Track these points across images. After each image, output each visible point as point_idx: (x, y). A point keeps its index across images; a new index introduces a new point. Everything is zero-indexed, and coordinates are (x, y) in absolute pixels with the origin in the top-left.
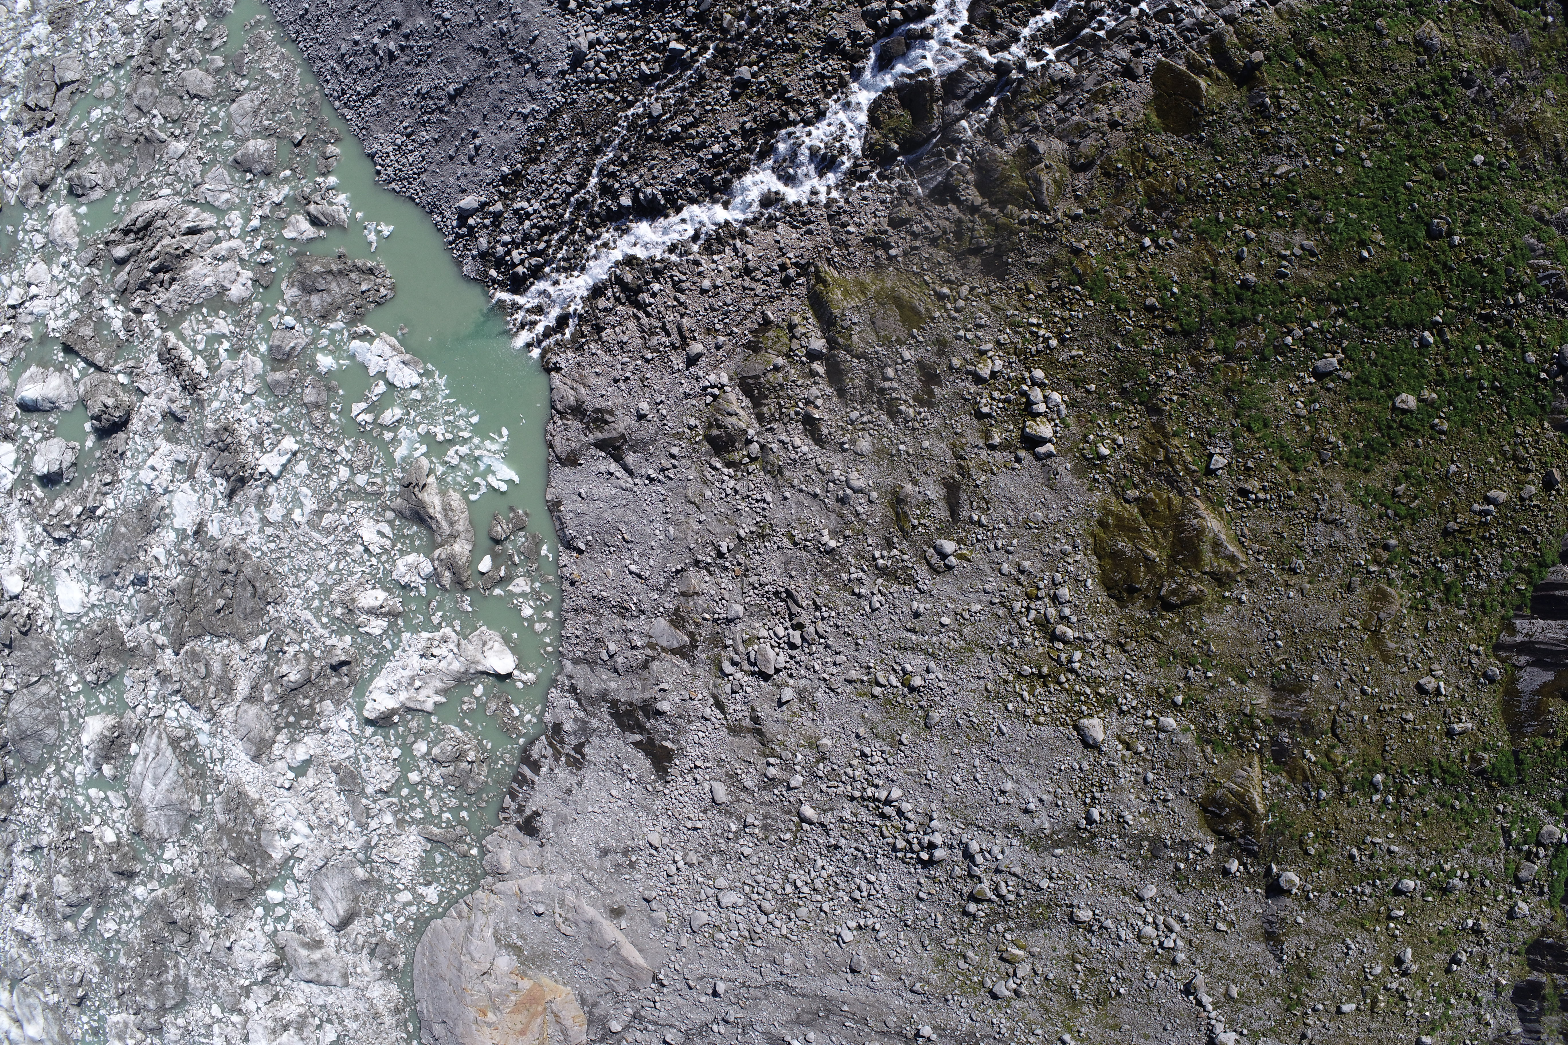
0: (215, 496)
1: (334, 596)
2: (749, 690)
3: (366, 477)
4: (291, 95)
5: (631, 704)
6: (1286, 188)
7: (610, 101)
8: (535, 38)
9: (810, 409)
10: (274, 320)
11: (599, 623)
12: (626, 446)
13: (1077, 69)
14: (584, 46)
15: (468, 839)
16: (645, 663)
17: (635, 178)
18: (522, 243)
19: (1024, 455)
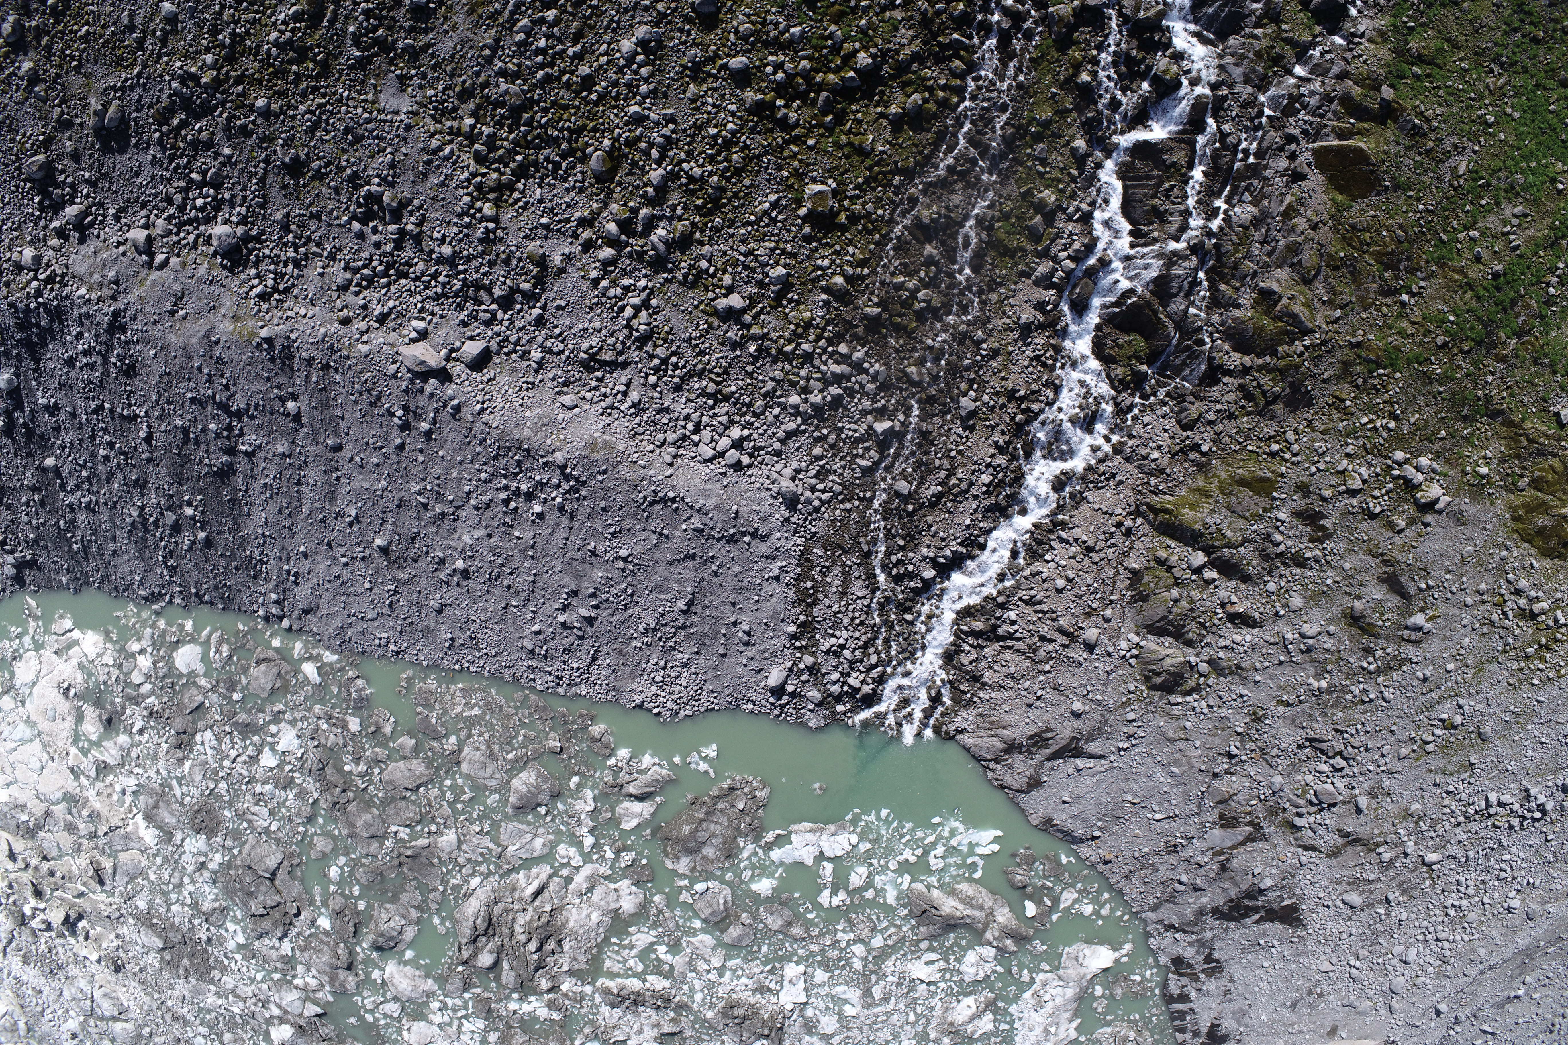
2: (1328, 822)
5: (1231, 901)
6: (1474, 180)
7: (849, 511)
8: (737, 512)
9: (1230, 609)
11: (1157, 870)
12: (1082, 743)
13: (1255, 202)
14: (791, 484)
16: (1224, 868)
17: (924, 551)
18: (852, 669)
19: (1428, 518)
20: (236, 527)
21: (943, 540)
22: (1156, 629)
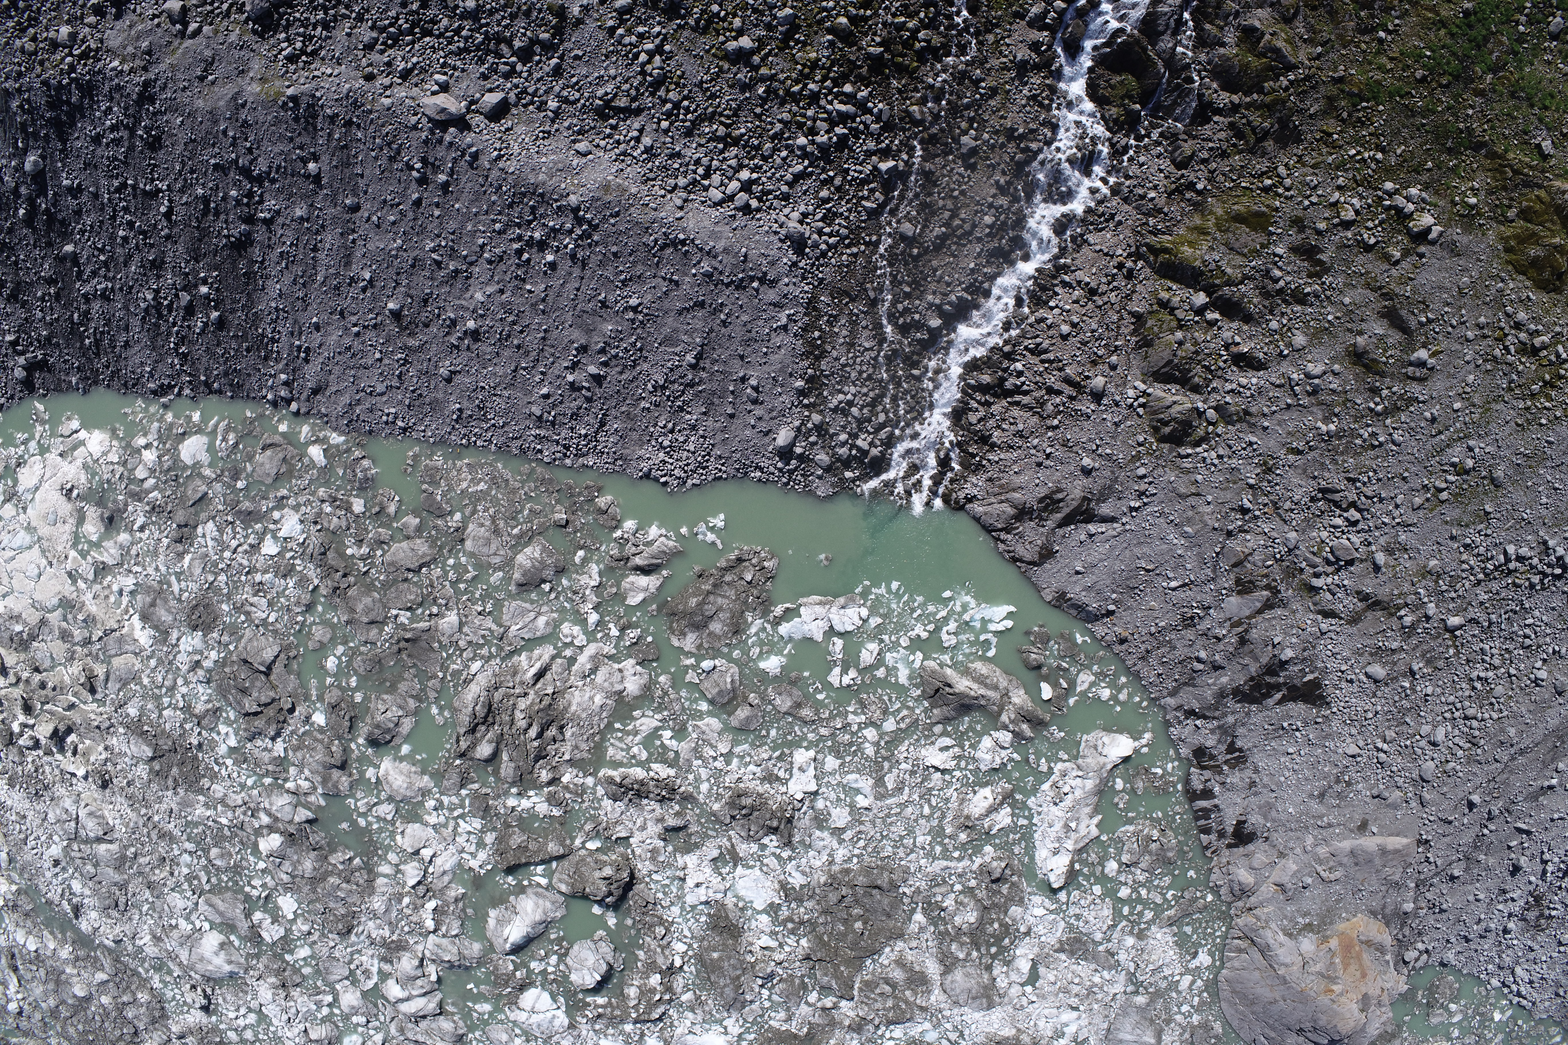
0: (774, 854)
1: (949, 830)
2: (1346, 582)
3: (892, 720)
4: (514, 491)
5: (1252, 679)
7: (855, 255)
8: (745, 256)
9: (1234, 349)
10: (691, 677)
11: (1174, 648)
12: (1093, 504)
14: (796, 228)
15: (1198, 894)
16: (1243, 641)
17: (930, 297)
18: (860, 430)
19: (1422, 249)
20: (251, 302)
21: (948, 284)
22: (1162, 376)
